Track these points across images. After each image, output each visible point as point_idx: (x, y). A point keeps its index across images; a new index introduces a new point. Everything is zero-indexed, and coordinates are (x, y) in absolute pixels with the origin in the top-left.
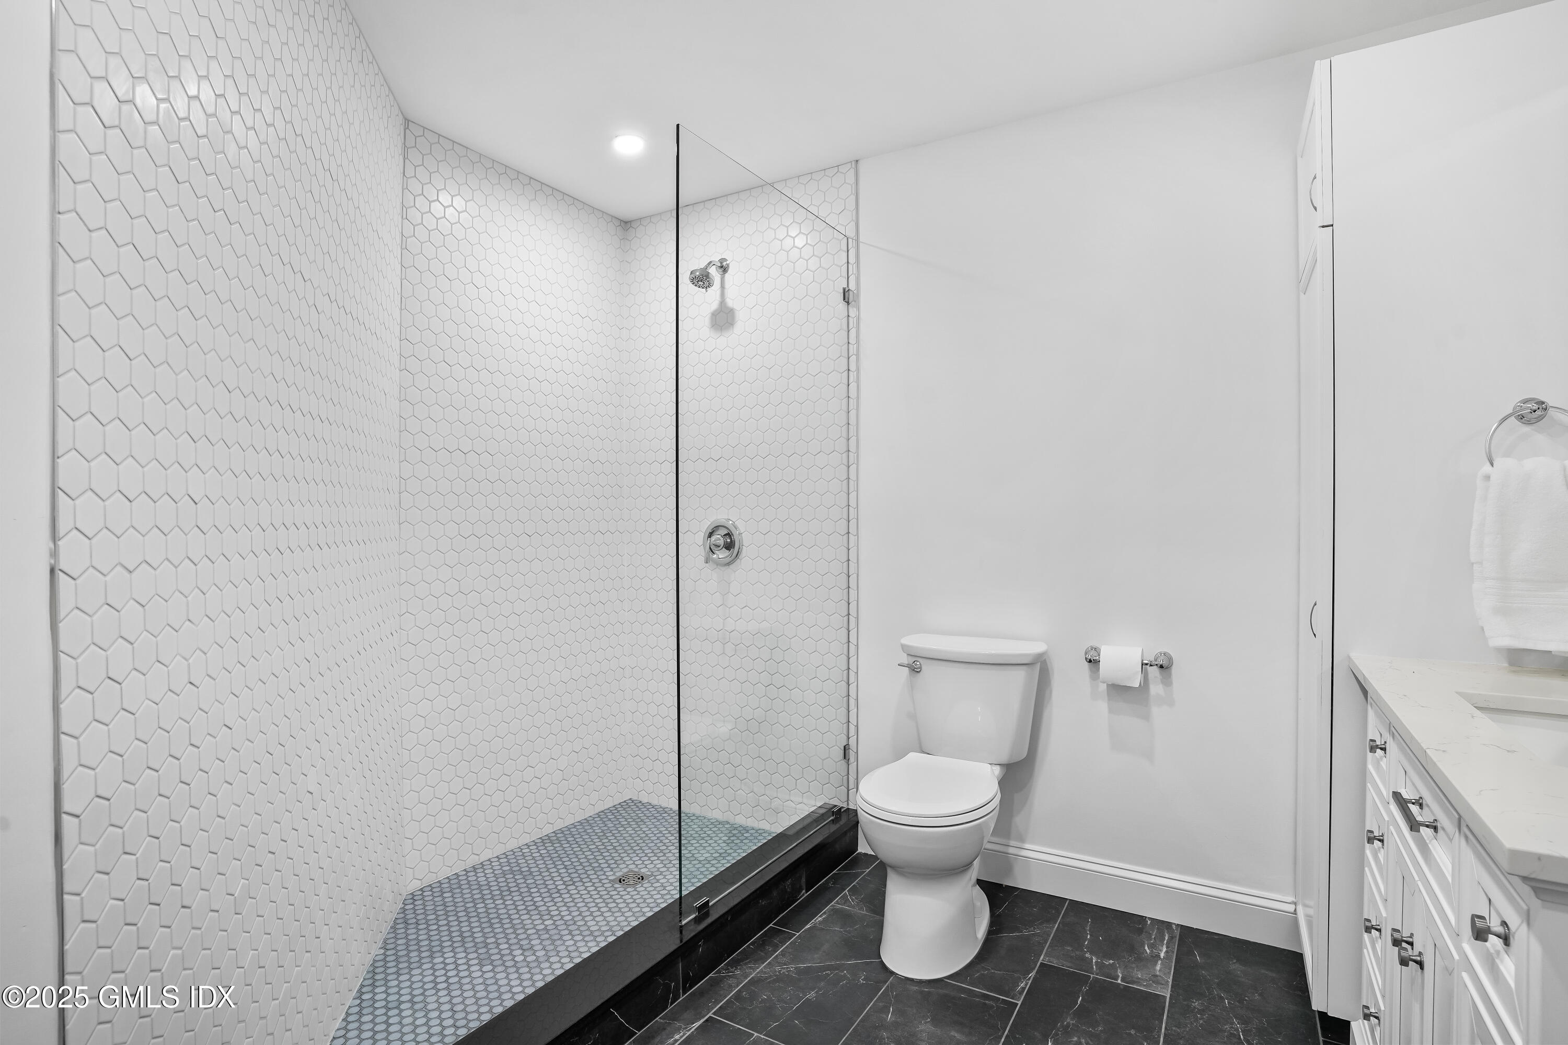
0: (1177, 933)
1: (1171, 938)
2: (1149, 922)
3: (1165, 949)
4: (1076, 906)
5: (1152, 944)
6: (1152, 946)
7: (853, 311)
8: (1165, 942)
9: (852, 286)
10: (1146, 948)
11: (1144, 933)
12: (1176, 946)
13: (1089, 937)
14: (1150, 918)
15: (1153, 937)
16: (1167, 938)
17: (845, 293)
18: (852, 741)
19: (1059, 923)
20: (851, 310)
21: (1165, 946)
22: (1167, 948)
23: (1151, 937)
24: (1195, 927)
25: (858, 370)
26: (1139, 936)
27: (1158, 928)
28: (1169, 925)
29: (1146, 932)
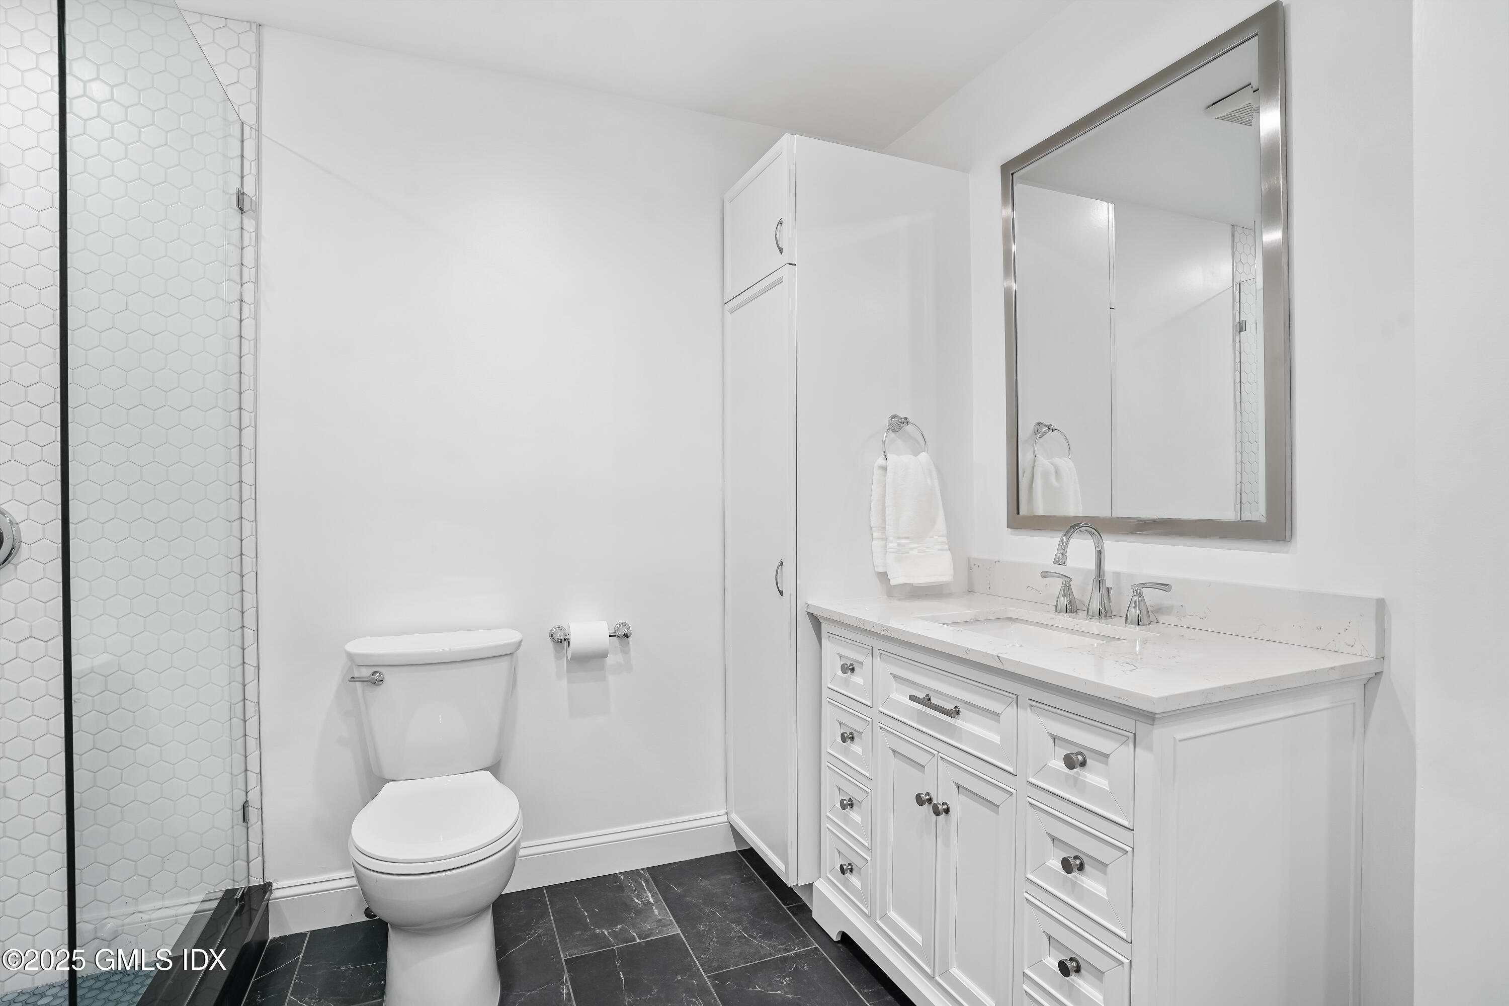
0: (648, 876)
1: (647, 882)
2: (622, 877)
3: (650, 895)
4: (554, 890)
5: (638, 894)
6: (639, 897)
7: (249, 225)
8: (645, 888)
9: (249, 189)
10: (636, 900)
11: (625, 888)
12: (655, 887)
13: (586, 914)
14: (620, 873)
15: (634, 888)
16: (644, 885)
17: (240, 197)
18: (253, 797)
19: (553, 914)
20: (245, 221)
21: (648, 892)
22: (650, 892)
23: (633, 889)
24: (657, 865)
25: (257, 303)
26: (624, 892)
27: (632, 879)
28: (637, 872)
29: (626, 887)
